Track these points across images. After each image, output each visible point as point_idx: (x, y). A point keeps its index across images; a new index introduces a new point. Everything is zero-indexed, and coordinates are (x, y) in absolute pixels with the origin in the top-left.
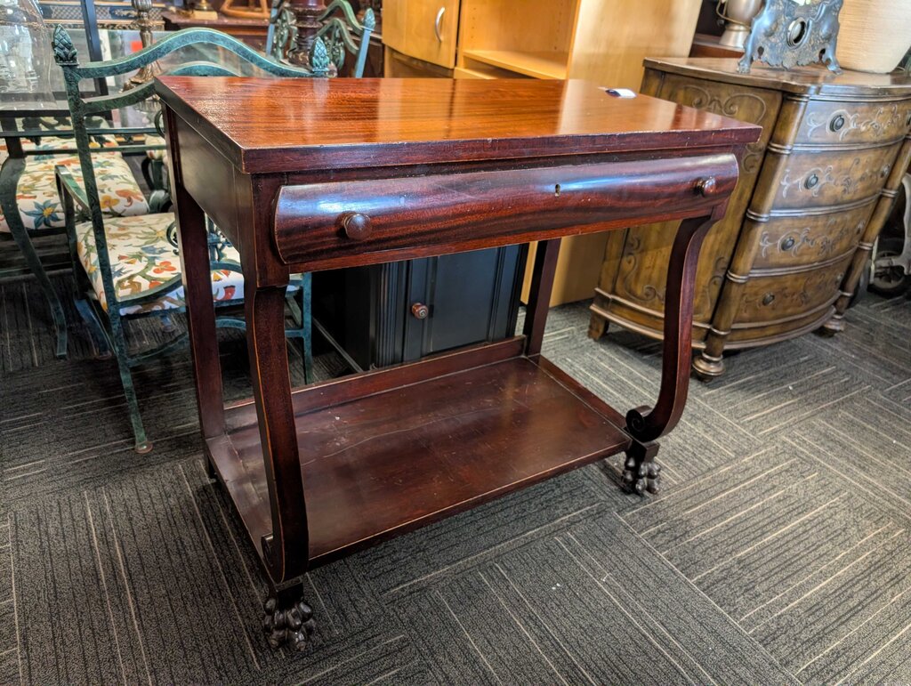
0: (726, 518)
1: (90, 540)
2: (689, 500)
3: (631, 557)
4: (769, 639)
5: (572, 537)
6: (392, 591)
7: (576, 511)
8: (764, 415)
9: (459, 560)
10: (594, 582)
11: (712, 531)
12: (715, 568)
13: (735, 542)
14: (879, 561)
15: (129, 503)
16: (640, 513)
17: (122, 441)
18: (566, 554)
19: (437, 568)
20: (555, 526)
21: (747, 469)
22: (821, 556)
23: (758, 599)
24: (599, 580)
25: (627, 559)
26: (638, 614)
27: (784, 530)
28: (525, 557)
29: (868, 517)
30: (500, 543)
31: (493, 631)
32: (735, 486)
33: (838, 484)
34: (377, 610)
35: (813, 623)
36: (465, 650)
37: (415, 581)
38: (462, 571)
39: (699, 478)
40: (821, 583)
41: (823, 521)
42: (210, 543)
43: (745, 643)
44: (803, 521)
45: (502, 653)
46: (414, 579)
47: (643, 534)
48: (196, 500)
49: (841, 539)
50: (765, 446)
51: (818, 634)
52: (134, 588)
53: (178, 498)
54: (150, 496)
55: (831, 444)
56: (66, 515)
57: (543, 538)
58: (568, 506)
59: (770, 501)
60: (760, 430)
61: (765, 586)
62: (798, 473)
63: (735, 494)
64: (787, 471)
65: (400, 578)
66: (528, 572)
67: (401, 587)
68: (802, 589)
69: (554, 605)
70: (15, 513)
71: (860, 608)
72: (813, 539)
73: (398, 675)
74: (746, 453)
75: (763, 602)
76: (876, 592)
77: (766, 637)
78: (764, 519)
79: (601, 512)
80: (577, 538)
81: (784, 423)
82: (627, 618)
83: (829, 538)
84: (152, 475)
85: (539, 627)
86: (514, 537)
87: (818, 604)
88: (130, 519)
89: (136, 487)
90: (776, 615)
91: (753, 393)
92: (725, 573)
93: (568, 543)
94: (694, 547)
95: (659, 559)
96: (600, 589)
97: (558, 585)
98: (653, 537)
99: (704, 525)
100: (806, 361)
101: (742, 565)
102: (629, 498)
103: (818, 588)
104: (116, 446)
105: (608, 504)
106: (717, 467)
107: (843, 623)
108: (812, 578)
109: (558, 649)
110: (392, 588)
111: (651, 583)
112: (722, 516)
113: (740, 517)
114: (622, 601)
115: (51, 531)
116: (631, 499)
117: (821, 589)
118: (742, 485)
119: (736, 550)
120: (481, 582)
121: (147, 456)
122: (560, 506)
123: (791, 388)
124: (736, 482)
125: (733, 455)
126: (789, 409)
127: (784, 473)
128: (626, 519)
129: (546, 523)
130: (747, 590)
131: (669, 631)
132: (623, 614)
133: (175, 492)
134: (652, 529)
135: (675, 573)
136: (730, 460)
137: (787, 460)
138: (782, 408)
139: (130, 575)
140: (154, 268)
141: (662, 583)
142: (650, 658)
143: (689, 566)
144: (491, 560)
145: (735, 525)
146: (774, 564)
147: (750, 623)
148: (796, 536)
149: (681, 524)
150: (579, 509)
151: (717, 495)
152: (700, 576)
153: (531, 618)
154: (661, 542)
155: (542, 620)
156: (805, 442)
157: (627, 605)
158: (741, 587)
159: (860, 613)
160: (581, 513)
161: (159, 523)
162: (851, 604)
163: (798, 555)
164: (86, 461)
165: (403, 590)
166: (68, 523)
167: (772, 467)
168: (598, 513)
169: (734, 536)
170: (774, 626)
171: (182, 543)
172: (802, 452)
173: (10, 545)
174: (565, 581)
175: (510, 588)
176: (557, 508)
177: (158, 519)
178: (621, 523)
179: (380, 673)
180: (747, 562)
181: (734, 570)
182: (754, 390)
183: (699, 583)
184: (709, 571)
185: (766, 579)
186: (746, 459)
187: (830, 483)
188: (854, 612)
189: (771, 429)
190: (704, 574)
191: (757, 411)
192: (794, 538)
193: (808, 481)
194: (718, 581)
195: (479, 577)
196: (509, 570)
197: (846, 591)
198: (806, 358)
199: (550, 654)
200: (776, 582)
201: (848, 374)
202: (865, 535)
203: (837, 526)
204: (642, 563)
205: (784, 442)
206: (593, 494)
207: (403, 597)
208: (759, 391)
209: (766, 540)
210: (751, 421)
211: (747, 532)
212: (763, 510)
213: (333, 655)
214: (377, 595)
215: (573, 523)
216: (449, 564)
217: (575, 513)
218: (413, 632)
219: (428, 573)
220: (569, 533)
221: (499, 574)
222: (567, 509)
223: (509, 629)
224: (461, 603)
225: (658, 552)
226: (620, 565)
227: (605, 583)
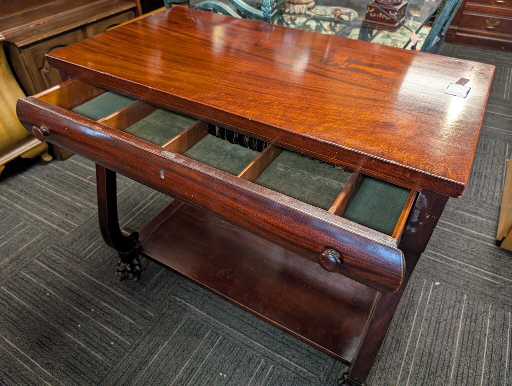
5: (271, 369)
6: (177, 298)
7: (296, 363)
9: (213, 317)
18: (253, 371)
19: (202, 309)
20: (273, 355)
28: (236, 349)
30: (238, 331)
31: (174, 354)
34: (162, 299)
36: (157, 345)
37: (188, 304)
38: (206, 322)
45: (163, 364)
46: (190, 303)
52: (135, 218)
57: (258, 352)
58: (297, 356)
65: (186, 297)
66: (226, 355)
67: (181, 300)
69: (208, 379)
73: (132, 324)
80: (271, 373)
85: (189, 377)
86: (248, 336)
93: (264, 369)
97: (225, 375)
110: (179, 297)
120: (204, 334)
122: (293, 352)
129: (272, 350)
139: (141, 213)
144: (223, 332)
150: (300, 365)
153: (192, 370)
155: (195, 376)
160: (296, 367)
165: (180, 302)
168: (305, 379)
174: (231, 378)
175: (208, 350)
176: (289, 351)
179: (130, 317)
195: (208, 332)
196: (221, 344)
206: (321, 369)
207: (176, 304)
213: (131, 294)
214: (172, 293)
215: (283, 366)
216: (208, 314)
217: (293, 363)
218: (157, 319)
219: (197, 307)
220: (272, 366)
221: (215, 340)
222: (294, 357)
223: (179, 361)
224: (185, 331)
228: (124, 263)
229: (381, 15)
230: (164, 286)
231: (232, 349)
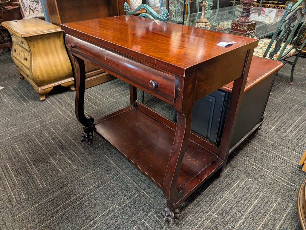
5: (136, 196)
9: (119, 167)
10: (115, 203)
16: (157, 221)
18: (127, 195)
19: (115, 162)
26: (103, 217)
28: (123, 183)
31: (93, 178)
34: (98, 154)
36: (87, 172)
37: (109, 159)
38: (114, 168)
45: (86, 181)
47: (144, 222)
57: (133, 187)
65: (110, 156)
66: (117, 184)
69: (104, 192)
73: (80, 161)
80: (136, 198)
85: (96, 189)
86: (132, 179)
93: (133, 195)
96: (113, 205)
97: (113, 192)
98: (143, 225)
105: (158, 208)
109: (88, 194)
110: (106, 155)
114: (108, 212)
120: (111, 173)
128: (152, 215)
129: (141, 188)
134: (148, 225)
144: (120, 174)
153: (98, 187)
154: (141, 228)
155: (98, 189)
160: (150, 199)
165: (106, 157)
174: (115, 194)
175: (110, 180)
176: (150, 190)
179: (80, 158)
195: (113, 172)
196: (117, 179)
199: (86, 192)
207: (103, 158)
213: (85, 149)
214: (104, 153)
215: (143, 196)
216: (116, 165)
217: (149, 196)
218: (92, 162)
219: (112, 161)
220: (138, 195)
221: (114, 177)
222: (151, 193)
223: (94, 181)
224: (102, 170)
225: (135, 227)
226: (125, 212)
227: (116, 207)
228: (85, 133)
229: (239, 27)
230: (101, 149)
231: (121, 182)
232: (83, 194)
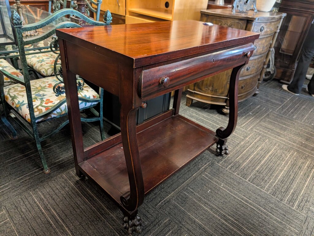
0: (248, 159)
1: (41, 210)
2: (236, 155)
3: (227, 176)
4: (274, 194)
5: (207, 174)
6: (159, 204)
7: (205, 165)
8: (247, 124)
9: (176, 189)
10: (219, 187)
11: (246, 163)
12: (252, 175)
13: (254, 166)
14: (293, 163)
15: (50, 193)
16: (224, 162)
17: (37, 170)
18: (208, 180)
19: (170, 193)
20: (201, 171)
21: (249, 142)
22: (278, 165)
23: (267, 182)
24: (221, 186)
25: (226, 177)
26: (236, 194)
27: (266, 159)
28: (196, 183)
29: (286, 151)
30: (186, 180)
31: (196, 210)
32: (247, 148)
33: (274, 142)
34: (157, 212)
35: (284, 186)
36: (190, 219)
37: (165, 199)
38: (178, 193)
39: (236, 147)
40: (281, 173)
41: (275, 154)
42: (88, 201)
43: (269, 196)
44: (269, 155)
45: (202, 217)
46: (164, 198)
47: (227, 168)
48: (76, 187)
49: (281, 158)
50: (251, 133)
51: (286, 189)
52: (66, 225)
53: (69, 188)
54: (57, 189)
55: (268, 130)
56: (27, 203)
57: (199, 176)
58: (202, 164)
59: (259, 150)
60: (248, 129)
61: (267, 177)
62: (263, 140)
63: (248, 150)
64: (259, 140)
65: (159, 199)
66: (198, 188)
67: (161, 202)
68: (277, 176)
69: (211, 197)
70: (5, 206)
71: (294, 178)
72: (274, 160)
73: (172, 232)
74: (246, 137)
75: (268, 182)
76: (296, 173)
77: (273, 193)
78: (259, 157)
79: (213, 164)
80: (209, 174)
81: (253, 125)
82: (233, 197)
83: (278, 159)
84: (55, 181)
85: (209, 205)
86: (189, 178)
87: (283, 180)
88: (54, 199)
89: (50, 187)
90: (273, 186)
91: (241, 117)
92: (255, 176)
93: (207, 176)
94: (243, 170)
95: (235, 175)
96: (222, 189)
97: (209, 190)
98: (231, 169)
99: (244, 161)
100: (251, 105)
101: (258, 172)
102: (219, 157)
103: (281, 175)
104: (35, 172)
105: (214, 161)
106: (240, 142)
107: (291, 184)
108: (278, 172)
109: (218, 211)
110: (158, 203)
111: (235, 183)
112: (247, 158)
113: (252, 157)
114: (230, 191)
115: (23, 210)
116: (220, 158)
117: (282, 175)
118: (249, 147)
119: (255, 168)
120: (186, 195)
121: (49, 174)
122: (200, 164)
123: (251, 114)
124: (247, 146)
125: (243, 138)
126: (253, 120)
127: (259, 141)
128: (221, 165)
129: (198, 171)
130: (263, 180)
131: (247, 198)
132: (232, 195)
133: (67, 186)
134: (229, 166)
135: (241, 179)
136: (243, 140)
137: (258, 137)
138: (251, 121)
139: (63, 220)
140: (44, 102)
141: (239, 183)
142: (245, 208)
143: (245, 176)
144: (186, 187)
145: (252, 160)
146: (267, 170)
147: (268, 190)
148: (270, 160)
149: (237, 163)
150: (206, 164)
151: (243, 151)
152: (248, 178)
153: (206, 203)
154: (234, 170)
155: (209, 203)
156: (261, 130)
157: (232, 192)
158: (261, 179)
159: (295, 180)
161: (65, 198)
162: (291, 177)
163: (272, 166)
164: (26, 180)
165: (162, 203)
166: (29, 206)
167: (255, 140)
168: (212, 164)
169: (253, 163)
170: (274, 189)
171: (77, 204)
172: (261, 134)
173: (8, 219)
174: (211, 189)
175: (195, 195)
176: (199, 165)
177: (64, 197)
178: (220, 166)
180: (259, 171)
181: (257, 174)
182: (241, 116)
183: (249, 181)
184: (250, 176)
185: (267, 175)
186: (247, 139)
187: (272, 142)
188: (293, 180)
189: (251, 128)
190: (249, 177)
191: (245, 123)
192: (269, 161)
193: (266, 142)
194: (254, 179)
195: (184, 193)
196: (193, 189)
197: (288, 174)
198: (251, 104)
199: (216, 214)
200: (269, 176)
201: (264, 107)
202: (287, 156)
203: (279, 155)
204: (231, 178)
205: (255, 131)
206: (208, 158)
207: (163, 206)
208: (243, 116)
209: (262, 163)
210: (244, 126)
211: (256, 161)
212: (258, 154)
213: (148, 231)
214: (154, 207)
215: (206, 169)
216: (173, 191)
217: (205, 166)
218: (171, 217)
219: (168, 195)
220: (206, 173)
221: (190, 191)
223: (201, 208)
224: (182, 203)
225: (234, 173)
226: (225, 180)
227: (223, 187)
231: (196, 185)
232: (219, 216)
